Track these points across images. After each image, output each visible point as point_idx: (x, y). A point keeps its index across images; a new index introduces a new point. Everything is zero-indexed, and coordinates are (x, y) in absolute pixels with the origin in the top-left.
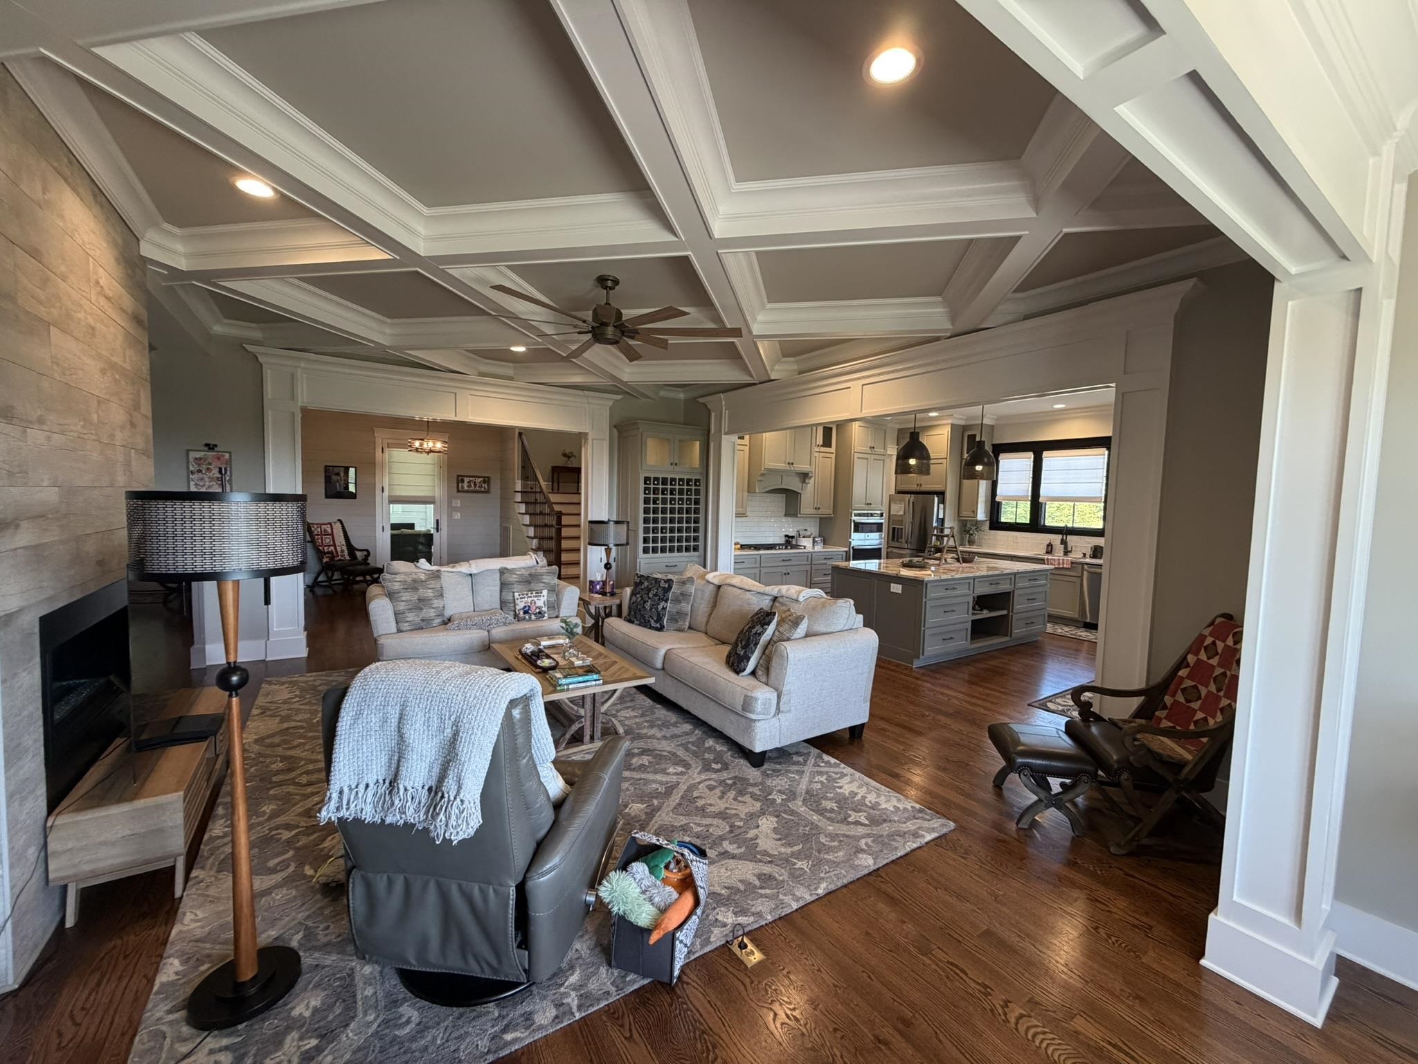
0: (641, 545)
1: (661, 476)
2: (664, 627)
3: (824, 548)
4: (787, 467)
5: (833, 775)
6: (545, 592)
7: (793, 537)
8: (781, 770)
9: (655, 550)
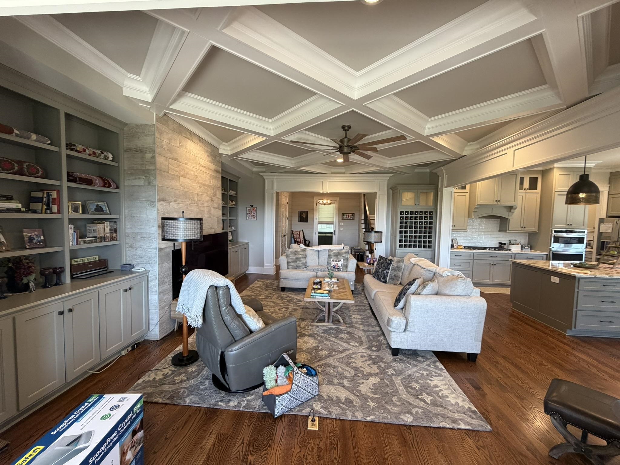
0: (398, 243)
1: (409, 210)
2: (386, 281)
3: (530, 252)
4: (495, 203)
5: (433, 373)
6: (342, 260)
7: (505, 244)
8: (405, 361)
9: (405, 246)
